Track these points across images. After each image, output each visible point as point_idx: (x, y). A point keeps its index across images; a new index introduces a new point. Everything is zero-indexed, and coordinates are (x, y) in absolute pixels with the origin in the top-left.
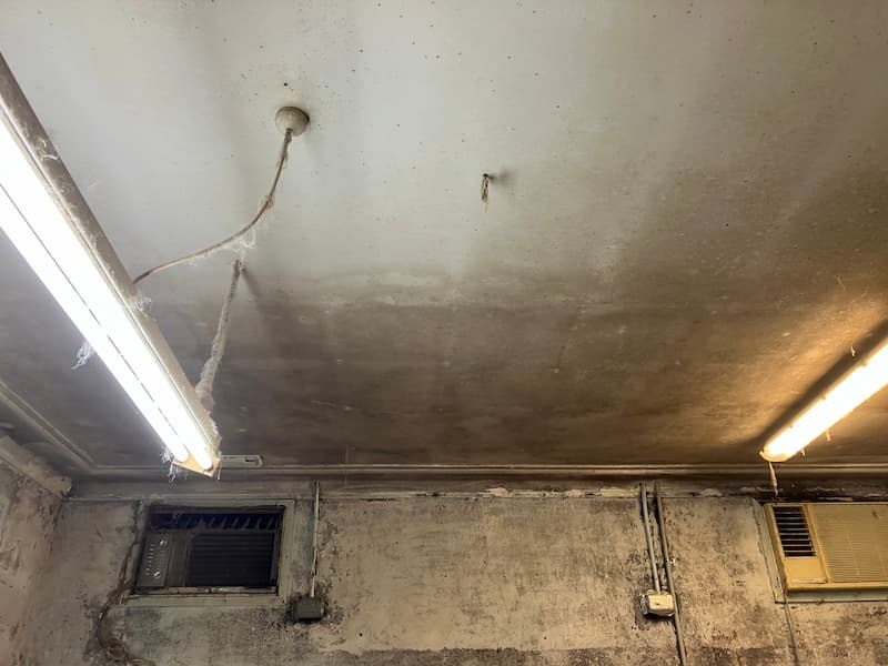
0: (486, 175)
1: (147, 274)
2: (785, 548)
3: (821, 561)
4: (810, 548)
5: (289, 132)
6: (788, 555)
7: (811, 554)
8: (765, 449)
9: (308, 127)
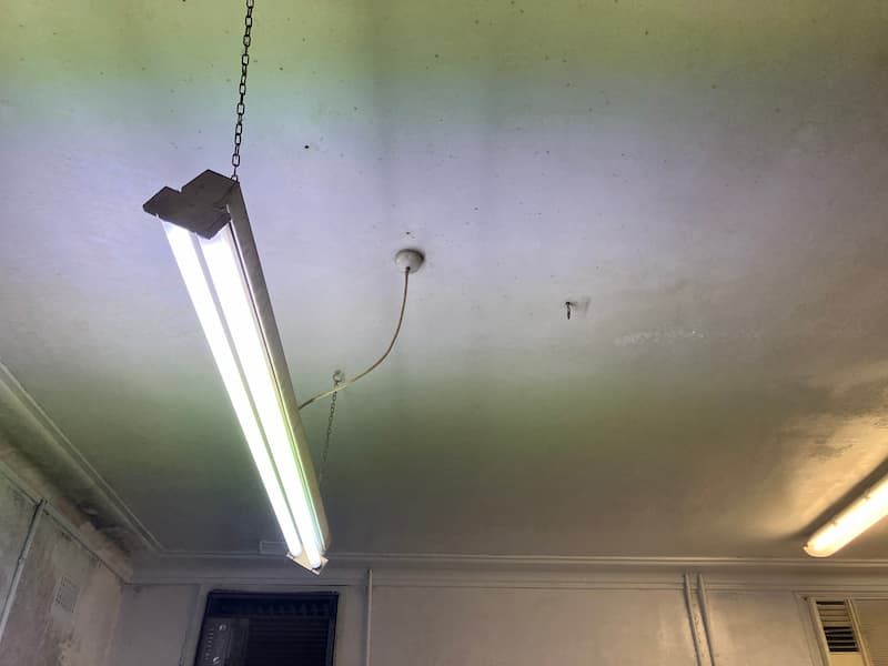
0: (568, 303)
1: (311, 401)
2: (829, 644)
3: (863, 657)
4: (853, 644)
5: (408, 269)
6: (831, 650)
7: (855, 650)
8: (809, 543)
9: (422, 266)
